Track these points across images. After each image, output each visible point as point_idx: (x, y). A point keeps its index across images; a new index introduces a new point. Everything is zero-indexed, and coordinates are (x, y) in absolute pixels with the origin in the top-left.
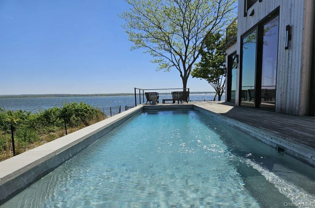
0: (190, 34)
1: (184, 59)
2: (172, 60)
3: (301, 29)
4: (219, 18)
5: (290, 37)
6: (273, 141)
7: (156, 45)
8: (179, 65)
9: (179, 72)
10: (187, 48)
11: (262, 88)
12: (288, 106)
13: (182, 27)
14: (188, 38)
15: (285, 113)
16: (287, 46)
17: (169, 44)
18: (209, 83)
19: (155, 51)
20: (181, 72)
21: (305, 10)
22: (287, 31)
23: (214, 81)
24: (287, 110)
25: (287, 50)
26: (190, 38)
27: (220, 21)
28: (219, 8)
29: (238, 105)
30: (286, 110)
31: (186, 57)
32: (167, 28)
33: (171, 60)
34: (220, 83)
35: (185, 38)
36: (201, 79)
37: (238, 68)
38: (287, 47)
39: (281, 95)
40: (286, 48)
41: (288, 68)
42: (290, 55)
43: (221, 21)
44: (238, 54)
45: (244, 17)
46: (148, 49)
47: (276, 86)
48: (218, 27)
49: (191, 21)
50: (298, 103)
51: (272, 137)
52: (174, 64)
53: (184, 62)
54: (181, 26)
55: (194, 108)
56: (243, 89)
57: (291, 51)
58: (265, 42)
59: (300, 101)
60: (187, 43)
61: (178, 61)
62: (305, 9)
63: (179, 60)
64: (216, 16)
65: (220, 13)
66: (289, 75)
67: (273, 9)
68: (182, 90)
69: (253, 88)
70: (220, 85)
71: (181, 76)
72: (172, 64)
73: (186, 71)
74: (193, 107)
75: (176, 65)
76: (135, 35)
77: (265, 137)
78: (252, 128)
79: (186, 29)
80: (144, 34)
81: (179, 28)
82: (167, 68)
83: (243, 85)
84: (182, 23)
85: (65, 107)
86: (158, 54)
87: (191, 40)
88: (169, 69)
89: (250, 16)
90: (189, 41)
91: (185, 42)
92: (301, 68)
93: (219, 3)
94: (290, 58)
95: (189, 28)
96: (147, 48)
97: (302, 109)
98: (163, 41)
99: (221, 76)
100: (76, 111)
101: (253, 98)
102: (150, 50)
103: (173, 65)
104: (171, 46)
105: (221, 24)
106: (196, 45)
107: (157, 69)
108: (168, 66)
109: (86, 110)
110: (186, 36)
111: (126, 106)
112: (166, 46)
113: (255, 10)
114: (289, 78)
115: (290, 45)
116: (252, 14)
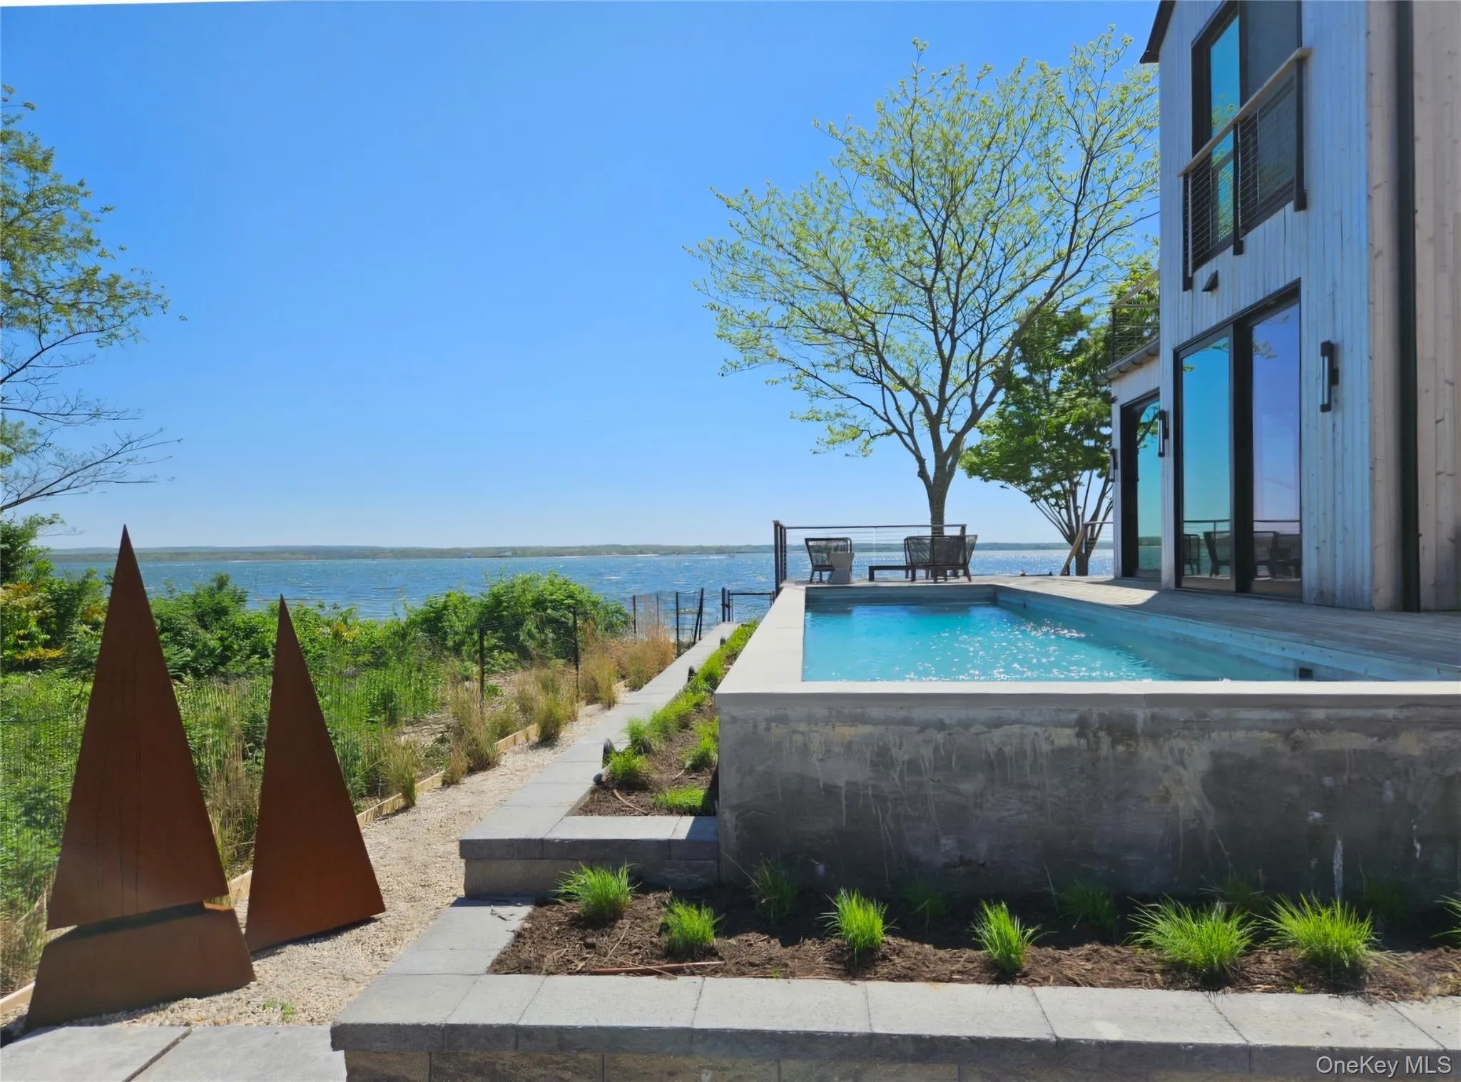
0: (959, 316)
1: (934, 410)
2: (885, 413)
3: (1365, 357)
4: (1074, 255)
5: (1334, 377)
6: (1288, 654)
7: (819, 355)
8: (911, 434)
9: (914, 458)
10: (946, 365)
11: (1258, 527)
12: (1340, 581)
13: (929, 290)
14: (951, 332)
15: (1333, 606)
16: (1326, 402)
17: (876, 350)
18: (1032, 502)
19: (816, 377)
20: (921, 461)
21: (1371, 306)
22: (1326, 359)
23: (1056, 495)
24: (1338, 594)
25: (1328, 414)
26: (959, 329)
27: (1079, 270)
28: (1076, 221)
29: (1172, 586)
30: (1334, 596)
31: (943, 402)
32: (869, 294)
33: (881, 412)
34: (1080, 502)
35: (941, 333)
36: (1002, 487)
37: (1169, 455)
38: (1326, 405)
39: (1317, 548)
40: (1326, 408)
41: (1335, 465)
42: (1339, 427)
43: (1082, 269)
44: (1166, 409)
45: (1185, 289)
46: (785, 369)
47: (1300, 521)
48: (1072, 290)
49: (963, 267)
50: (1367, 573)
51: (1285, 644)
52: (895, 430)
53: (934, 423)
54: (925, 289)
55: (1001, 597)
56: (1188, 529)
57: (1339, 416)
58: (1264, 346)
59: (1373, 567)
60: (947, 352)
61: (907, 417)
62: (1372, 303)
63: (911, 414)
64: (1065, 251)
65: (1079, 236)
66: (1339, 488)
67: (1281, 285)
68: (928, 532)
69: (1225, 527)
70: (1080, 511)
71: (922, 474)
72: (885, 427)
73: (940, 457)
74: (995, 594)
75: (899, 434)
76: (741, 319)
77: (1267, 650)
78: (1229, 632)
79: (945, 296)
80: (777, 313)
81: (916, 295)
82: (859, 441)
83: (1187, 516)
84: (929, 274)
85: (495, 589)
86: (826, 389)
87: (963, 337)
88: (869, 448)
89: (1205, 293)
90: (954, 341)
91: (939, 344)
92: (1372, 469)
93: (1077, 206)
94: (1339, 439)
95: (953, 290)
96: (785, 366)
97: (1381, 591)
98: (848, 340)
99: (1087, 473)
100: (539, 604)
101: (1226, 563)
102: (794, 374)
103: (888, 433)
104: (882, 361)
105: (1082, 278)
106: (980, 353)
107: (816, 448)
108: (866, 436)
109: (570, 601)
110: (945, 325)
111: (723, 590)
112: (861, 360)
113: (1220, 276)
114: (1339, 498)
115: (1336, 400)
116: (1212, 285)
